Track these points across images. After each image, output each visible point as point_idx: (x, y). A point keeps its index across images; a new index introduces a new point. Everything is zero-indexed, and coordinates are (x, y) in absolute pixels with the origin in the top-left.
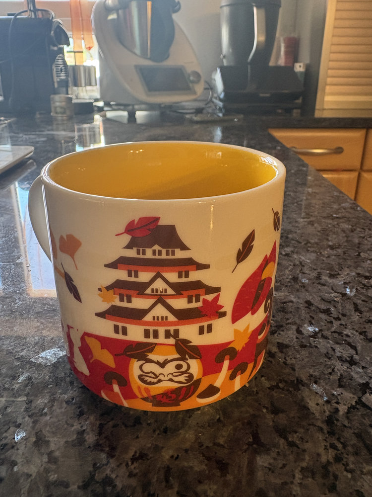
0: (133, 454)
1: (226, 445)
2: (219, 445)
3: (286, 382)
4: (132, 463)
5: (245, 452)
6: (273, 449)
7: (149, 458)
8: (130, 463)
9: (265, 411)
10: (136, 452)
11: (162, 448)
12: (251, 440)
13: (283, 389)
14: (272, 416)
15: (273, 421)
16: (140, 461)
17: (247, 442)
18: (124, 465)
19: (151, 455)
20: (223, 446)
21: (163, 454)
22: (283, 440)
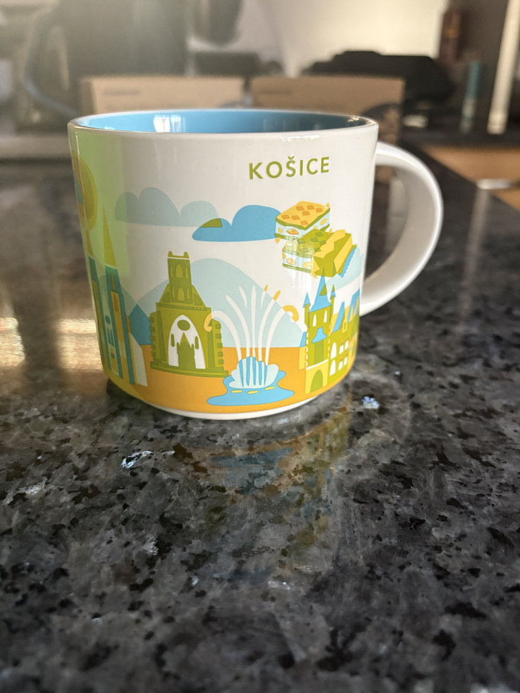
0: (295, 467)
1: (406, 463)
2: (397, 463)
3: (474, 411)
4: (296, 475)
5: (430, 469)
6: (464, 468)
7: (314, 471)
8: (293, 475)
9: (450, 435)
10: (297, 465)
11: (330, 463)
12: (436, 459)
13: (471, 417)
14: (461, 440)
15: (462, 444)
16: (304, 473)
17: (431, 461)
18: (286, 475)
19: (316, 469)
20: (403, 464)
21: (332, 468)
22: (475, 461)
